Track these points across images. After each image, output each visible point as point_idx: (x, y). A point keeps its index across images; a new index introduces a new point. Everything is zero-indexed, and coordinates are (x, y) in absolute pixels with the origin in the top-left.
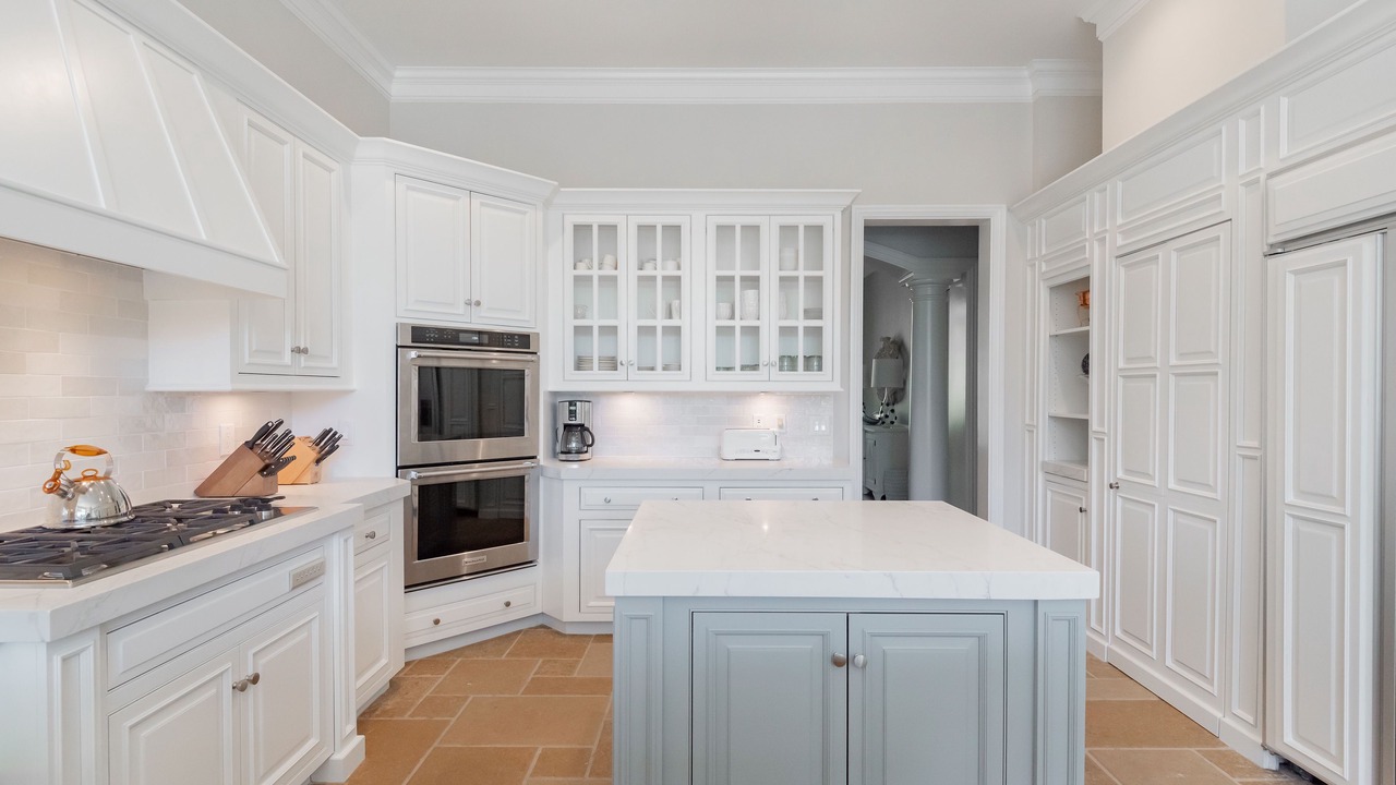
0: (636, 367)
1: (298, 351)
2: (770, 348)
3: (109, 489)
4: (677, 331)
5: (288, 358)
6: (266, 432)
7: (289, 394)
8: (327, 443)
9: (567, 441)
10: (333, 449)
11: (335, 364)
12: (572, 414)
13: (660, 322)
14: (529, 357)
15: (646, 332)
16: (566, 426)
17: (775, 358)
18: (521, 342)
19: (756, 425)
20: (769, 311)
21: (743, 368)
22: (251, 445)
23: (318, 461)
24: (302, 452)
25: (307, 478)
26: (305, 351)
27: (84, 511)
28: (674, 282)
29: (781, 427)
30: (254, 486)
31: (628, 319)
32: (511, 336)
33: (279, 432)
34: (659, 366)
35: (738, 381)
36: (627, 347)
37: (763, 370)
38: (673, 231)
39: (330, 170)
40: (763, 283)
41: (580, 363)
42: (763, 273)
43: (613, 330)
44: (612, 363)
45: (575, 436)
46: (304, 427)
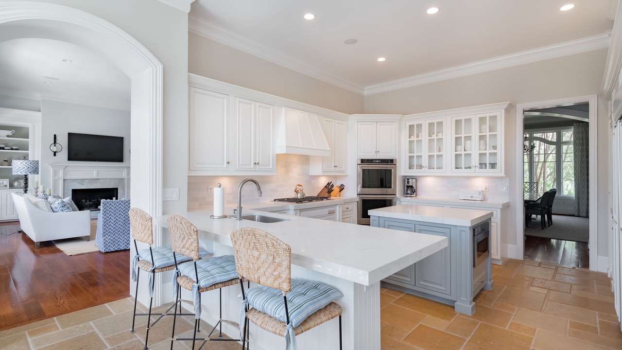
0: (428, 168)
1: (335, 166)
2: (475, 161)
3: (302, 192)
4: (441, 156)
5: (333, 168)
6: (328, 184)
7: (336, 176)
8: (342, 188)
9: (407, 191)
10: (343, 189)
11: (344, 169)
12: (408, 182)
13: (435, 153)
14: (393, 166)
15: (430, 157)
16: (407, 186)
17: (477, 164)
18: (391, 161)
19: (476, 188)
20: (474, 148)
21: (465, 168)
22: (326, 187)
23: (340, 191)
24: (336, 189)
25: (338, 195)
26: (337, 166)
27: (299, 196)
28: (440, 140)
29: (486, 189)
30: (326, 195)
31: (425, 153)
32: (388, 160)
33: (331, 184)
34: (435, 168)
35: (463, 172)
36: (425, 162)
37: (473, 169)
38: (440, 124)
39: (343, 124)
40: (473, 138)
41: (411, 167)
42: (472, 135)
43: (420, 156)
44: (420, 167)
45: (410, 189)
46: (337, 184)
